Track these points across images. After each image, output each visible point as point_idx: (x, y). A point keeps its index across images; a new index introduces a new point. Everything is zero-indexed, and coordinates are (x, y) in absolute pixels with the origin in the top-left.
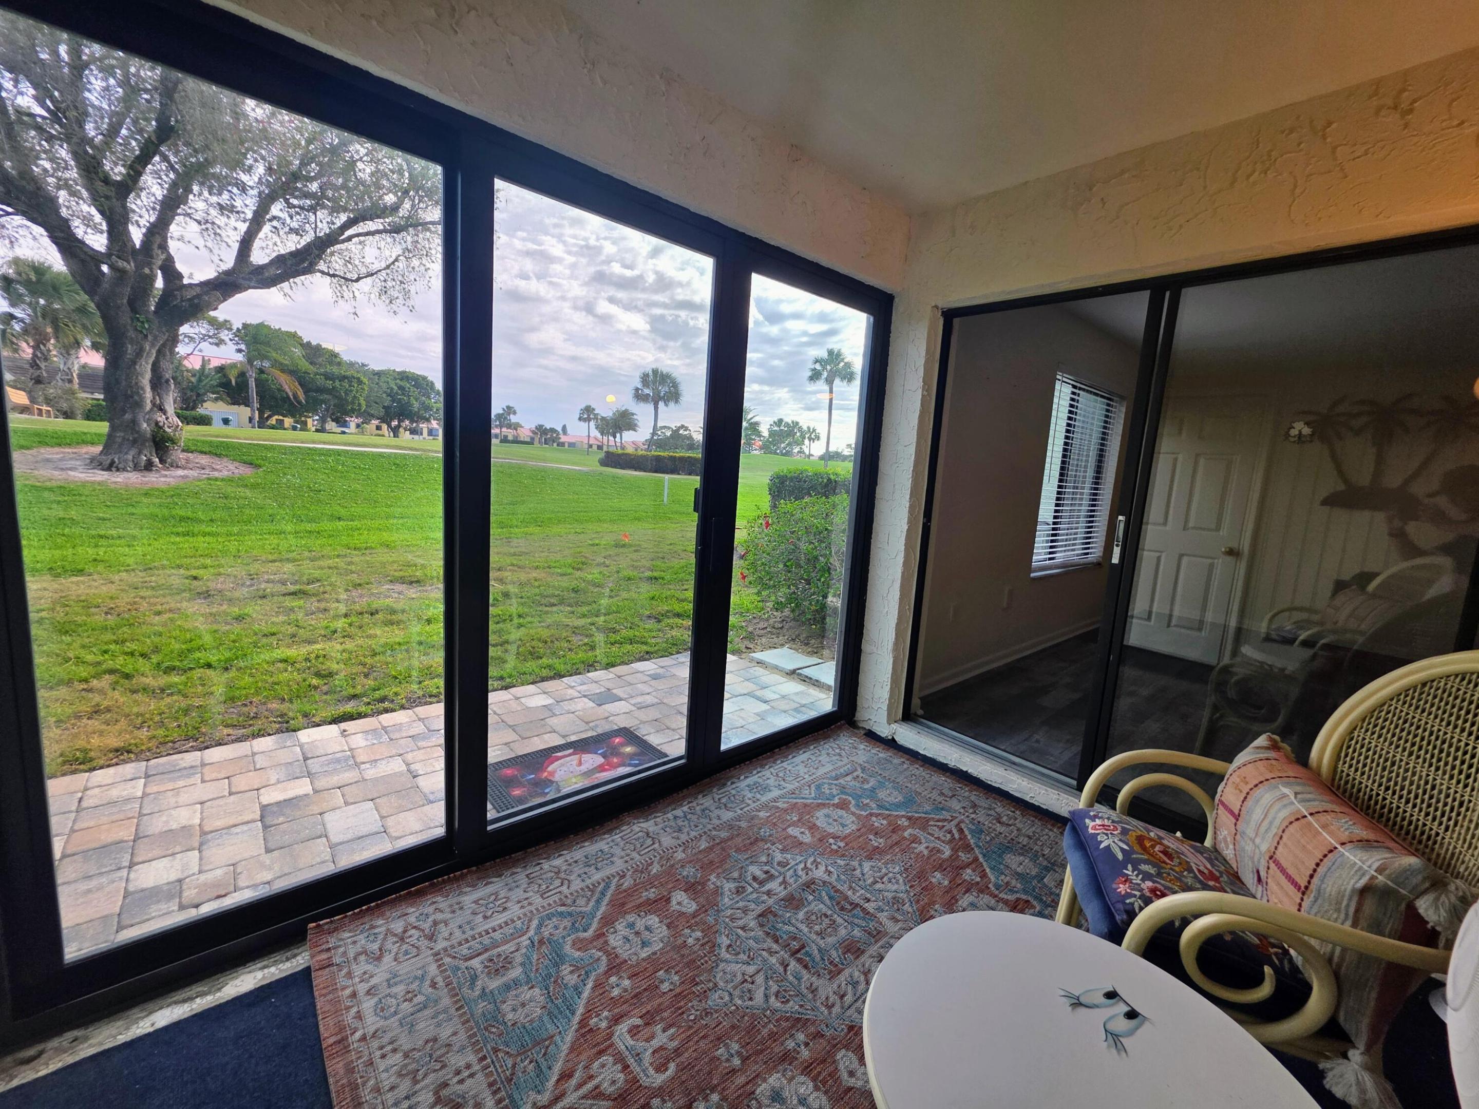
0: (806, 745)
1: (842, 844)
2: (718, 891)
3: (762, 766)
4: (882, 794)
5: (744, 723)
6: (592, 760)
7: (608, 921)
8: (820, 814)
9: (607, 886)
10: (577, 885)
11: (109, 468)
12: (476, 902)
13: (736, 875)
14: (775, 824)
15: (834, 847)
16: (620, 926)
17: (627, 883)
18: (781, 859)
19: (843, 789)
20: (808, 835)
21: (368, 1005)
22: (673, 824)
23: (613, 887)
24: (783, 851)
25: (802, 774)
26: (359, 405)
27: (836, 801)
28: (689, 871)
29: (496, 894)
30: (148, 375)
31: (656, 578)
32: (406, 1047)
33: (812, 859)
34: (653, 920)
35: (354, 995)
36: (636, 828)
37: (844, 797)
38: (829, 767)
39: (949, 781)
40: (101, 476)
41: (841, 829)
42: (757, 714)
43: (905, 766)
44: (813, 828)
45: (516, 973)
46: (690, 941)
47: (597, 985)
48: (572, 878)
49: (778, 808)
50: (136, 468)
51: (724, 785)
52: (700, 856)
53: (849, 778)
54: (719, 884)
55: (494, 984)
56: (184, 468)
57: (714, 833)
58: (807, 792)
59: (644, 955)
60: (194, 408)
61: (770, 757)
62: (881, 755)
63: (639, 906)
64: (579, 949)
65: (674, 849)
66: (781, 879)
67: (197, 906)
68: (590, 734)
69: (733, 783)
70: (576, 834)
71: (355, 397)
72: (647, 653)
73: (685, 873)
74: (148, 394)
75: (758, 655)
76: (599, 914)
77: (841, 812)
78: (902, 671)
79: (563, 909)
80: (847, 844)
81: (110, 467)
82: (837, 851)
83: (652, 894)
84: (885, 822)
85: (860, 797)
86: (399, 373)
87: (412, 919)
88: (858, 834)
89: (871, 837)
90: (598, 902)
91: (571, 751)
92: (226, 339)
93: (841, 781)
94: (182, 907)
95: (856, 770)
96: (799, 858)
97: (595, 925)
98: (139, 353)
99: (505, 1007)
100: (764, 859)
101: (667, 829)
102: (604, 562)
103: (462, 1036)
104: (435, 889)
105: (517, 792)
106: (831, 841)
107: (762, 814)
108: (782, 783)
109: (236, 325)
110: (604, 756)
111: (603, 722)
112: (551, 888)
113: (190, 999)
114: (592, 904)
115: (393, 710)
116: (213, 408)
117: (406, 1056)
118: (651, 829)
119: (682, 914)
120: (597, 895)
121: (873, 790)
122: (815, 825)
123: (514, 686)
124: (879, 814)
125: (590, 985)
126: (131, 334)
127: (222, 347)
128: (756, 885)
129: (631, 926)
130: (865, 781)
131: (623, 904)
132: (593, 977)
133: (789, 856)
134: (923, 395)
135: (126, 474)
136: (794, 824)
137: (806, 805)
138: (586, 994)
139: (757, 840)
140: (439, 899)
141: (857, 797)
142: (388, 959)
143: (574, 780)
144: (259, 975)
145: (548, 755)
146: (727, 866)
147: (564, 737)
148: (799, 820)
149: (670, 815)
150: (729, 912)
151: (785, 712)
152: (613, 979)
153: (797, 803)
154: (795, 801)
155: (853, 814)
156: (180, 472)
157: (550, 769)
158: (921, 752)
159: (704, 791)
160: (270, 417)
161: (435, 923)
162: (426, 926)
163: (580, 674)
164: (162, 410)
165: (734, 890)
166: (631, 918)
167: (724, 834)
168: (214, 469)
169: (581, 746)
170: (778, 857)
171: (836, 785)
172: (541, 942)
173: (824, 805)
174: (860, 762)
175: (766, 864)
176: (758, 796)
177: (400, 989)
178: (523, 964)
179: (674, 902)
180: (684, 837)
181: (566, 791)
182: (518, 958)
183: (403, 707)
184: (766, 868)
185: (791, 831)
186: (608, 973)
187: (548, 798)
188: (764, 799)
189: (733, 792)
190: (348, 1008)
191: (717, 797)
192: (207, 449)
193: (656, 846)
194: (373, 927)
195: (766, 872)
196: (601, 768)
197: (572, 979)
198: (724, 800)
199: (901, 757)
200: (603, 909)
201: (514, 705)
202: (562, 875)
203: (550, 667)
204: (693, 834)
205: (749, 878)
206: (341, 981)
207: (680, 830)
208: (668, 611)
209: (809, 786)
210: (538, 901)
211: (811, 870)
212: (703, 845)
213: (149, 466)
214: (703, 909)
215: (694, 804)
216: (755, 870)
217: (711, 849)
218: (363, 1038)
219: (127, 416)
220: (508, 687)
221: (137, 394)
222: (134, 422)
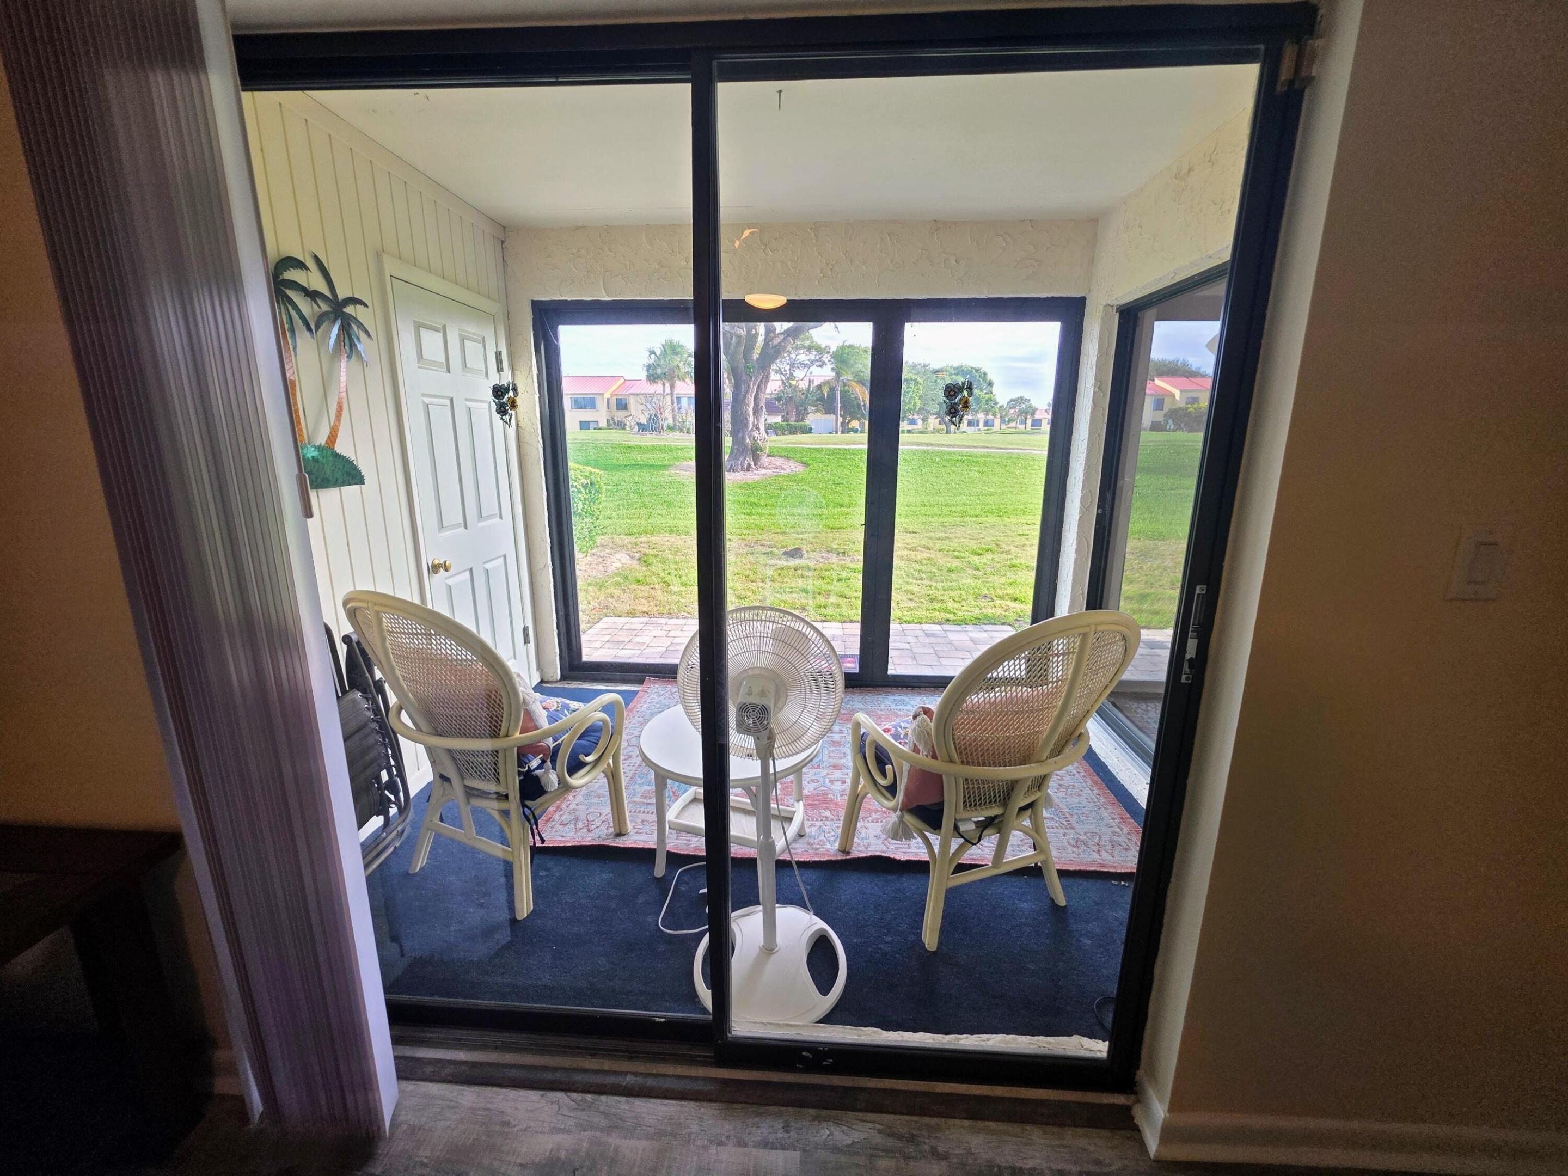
21: (646, 705)
26: (915, 403)
30: (752, 405)
35: (646, 701)
49: (895, 713)
50: (742, 469)
56: (766, 468)
60: (803, 420)
69: (887, 696)
71: (911, 398)
72: (948, 620)
74: (751, 419)
86: (955, 369)
92: (826, 361)
98: (747, 392)
107: (880, 713)
109: (833, 349)
113: (608, 686)
116: (813, 418)
126: (744, 378)
127: (824, 366)
134: (1094, 393)
135: (737, 474)
142: (662, 697)
144: (628, 687)
156: (764, 471)
160: (849, 422)
164: (758, 429)
167: (843, 712)
168: (782, 469)
177: (658, 705)
188: (894, 708)
189: (880, 699)
190: (642, 703)
191: (867, 698)
192: (783, 454)
194: (666, 687)
206: (645, 698)
208: (1007, 594)
213: (748, 469)
218: (638, 711)
219: (740, 435)
220: (824, 621)
221: (746, 419)
222: (743, 438)
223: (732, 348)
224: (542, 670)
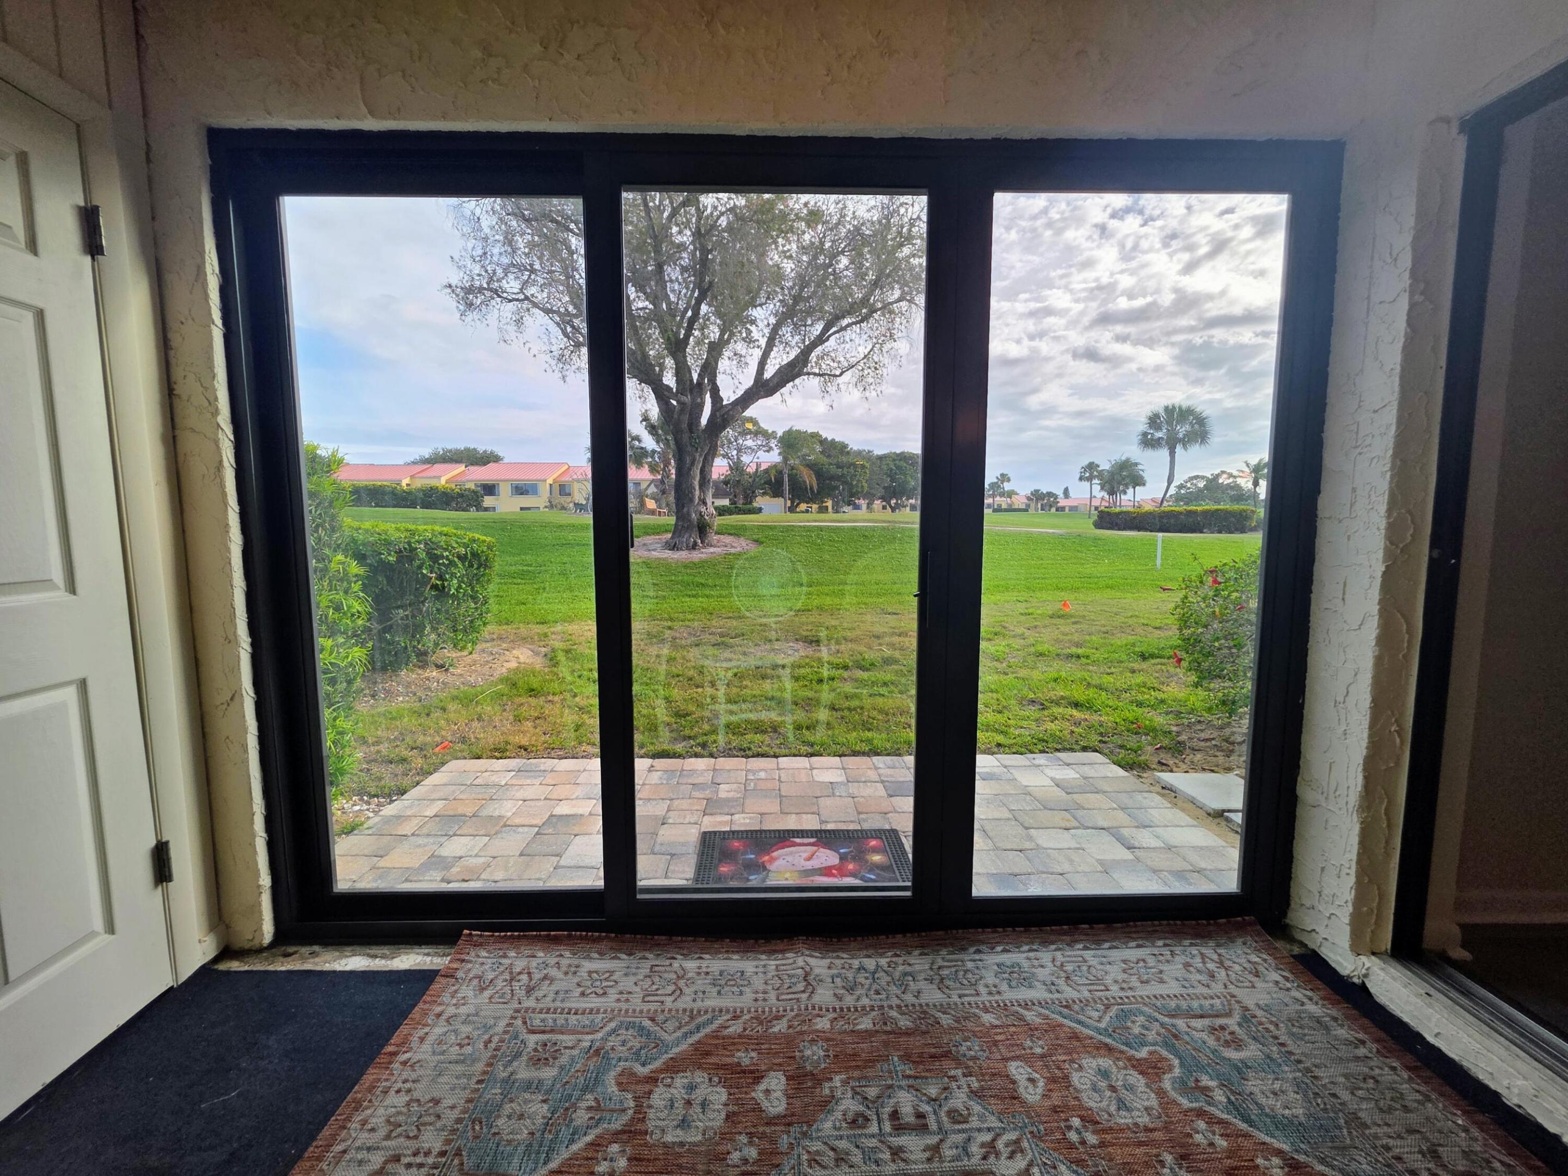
0: (1150, 936)
1: (1092, 1139)
2: (826, 1104)
3: (1045, 943)
4: (1254, 1085)
5: (1066, 867)
6: (827, 857)
7: (674, 1067)
8: (1091, 1063)
9: (710, 1021)
10: (685, 1002)
11: (672, 549)
12: (590, 973)
13: (872, 1092)
14: (995, 1043)
15: (1073, 1136)
16: (680, 1081)
17: (735, 1028)
18: (960, 1107)
19: (1172, 1038)
20: (1039, 1091)
21: (438, 1031)
22: (850, 975)
23: (717, 1023)
24: (975, 1094)
25: (1109, 980)
26: (862, 486)
27: (1143, 1053)
28: (814, 1053)
29: (612, 973)
30: (698, 478)
31: (1078, 657)
32: (416, 1095)
33: (1013, 1136)
34: (719, 1096)
35: (439, 1015)
36: (800, 961)
37: (1165, 1053)
38: (1173, 988)
39: (1475, 1132)
40: (668, 554)
41: (1113, 1109)
42: (1101, 862)
43: (1362, 1051)
44: (1059, 1081)
45: (548, 1073)
46: (735, 1157)
47: (595, 1145)
48: (687, 991)
49: (1021, 1018)
50: (688, 547)
51: (963, 949)
52: (848, 1039)
53: (1198, 1023)
54: (838, 1094)
55: (524, 1074)
56: (715, 546)
57: (894, 1014)
58: (1095, 1015)
59: (669, 1138)
60: (751, 503)
61: (1065, 934)
62: (1311, 1008)
63: (718, 1067)
64: (619, 1084)
65: (820, 1011)
66: (932, 1140)
67: (449, 883)
68: (851, 827)
69: (978, 951)
70: (733, 940)
71: (858, 481)
72: (999, 745)
73: (808, 1053)
74: (697, 493)
75: (1167, 777)
76: (676, 1050)
77: (1138, 1081)
78: (1388, 855)
79: (647, 1023)
80: (1102, 1144)
81: (674, 547)
82: (1071, 1146)
83: (745, 1058)
84: (1222, 1143)
85: (1202, 1069)
86: (898, 455)
87: (534, 963)
88: (1142, 1137)
89: (1168, 1158)
90: (685, 1036)
91: (812, 840)
92: (773, 445)
93: (1180, 1023)
94: (443, 880)
95: (1229, 1014)
96: (993, 1122)
97: (657, 1064)
98: (693, 463)
99: (507, 1109)
100: (933, 1091)
101: (838, 980)
102: (1023, 634)
103: (455, 1114)
104: (569, 941)
105: (724, 869)
106: (1076, 1122)
107: (988, 1018)
108: (1061, 982)
109: (780, 434)
110: (843, 858)
111: (878, 817)
112: (659, 992)
113: (375, 957)
114: (679, 1034)
115: (702, 756)
116: (761, 501)
117: (408, 1104)
118: (817, 971)
119: (758, 1109)
120: (692, 1026)
121: (1241, 1069)
122: (1066, 1077)
123: (821, 755)
124: (1221, 1122)
125: (589, 1138)
126: (689, 449)
127: (771, 452)
128: (887, 1127)
129: (691, 1088)
130: (1236, 1043)
131: (708, 1054)
132: (598, 1131)
133: (977, 1108)
135: (681, 553)
136: (1028, 1059)
137: (1075, 1036)
138: (575, 1147)
139: (947, 1055)
140: (567, 954)
141: (1191, 1066)
142: (487, 993)
143: (788, 875)
144: (419, 959)
145: (784, 838)
146: (870, 1073)
147: (822, 822)
148: (1043, 1056)
149: (856, 963)
150: (816, 1146)
151: (1155, 871)
152: (615, 1148)
153: (1061, 1025)
154: (1061, 1020)
155: (1161, 1093)
156: (712, 550)
157: (775, 854)
158: (1430, 1039)
159: (926, 947)
160: (798, 504)
161: (545, 977)
162: (537, 976)
163: (900, 755)
164: (705, 503)
165: (850, 1116)
166: (700, 1077)
167: (905, 1023)
168: (732, 547)
169: (825, 838)
170: (959, 1099)
171: (1162, 1025)
172: (597, 1052)
173: (1109, 1049)
174: (1250, 1003)
175: (932, 1100)
176: (1004, 987)
178: (562, 1068)
179: (762, 1087)
180: (849, 1000)
181: (771, 882)
182: (564, 1060)
183: (711, 755)
184: (926, 1108)
185: (1018, 1070)
186: (616, 1136)
187: (749, 884)
188: (1009, 995)
189: (970, 965)
190: (426, 1025)
191: (940, 962)
192: (733, 531)
193: (804, 996)
194: (505, 956)
195: (920, 1116)
196: (827, 871)
197: (581, 1117)
198: (945, 972)
199: (1365, 1030)
200: (683, 1047)
201: (803, 777)
202: (681, 983)
203: (869, 741)
204: (865, 1001)
205: (888, 1110)
206: (446, 998)
207: (850, 989)
208: (1062, 698)
209: (1107, 1007)
210: (636, 1000)
211: (998, 1154)
212: (865, 1024)
213: (694, 547)
214: (786, 1120)
215: (900, 960)
216: (906, 1102)
217: (868, 1034)
218: (404, 1063)
219: (685, 510)
220: (812, 755)
221: (692, 493)
222: (689, 514)
223: (676, 416)
224: (228, 927)
